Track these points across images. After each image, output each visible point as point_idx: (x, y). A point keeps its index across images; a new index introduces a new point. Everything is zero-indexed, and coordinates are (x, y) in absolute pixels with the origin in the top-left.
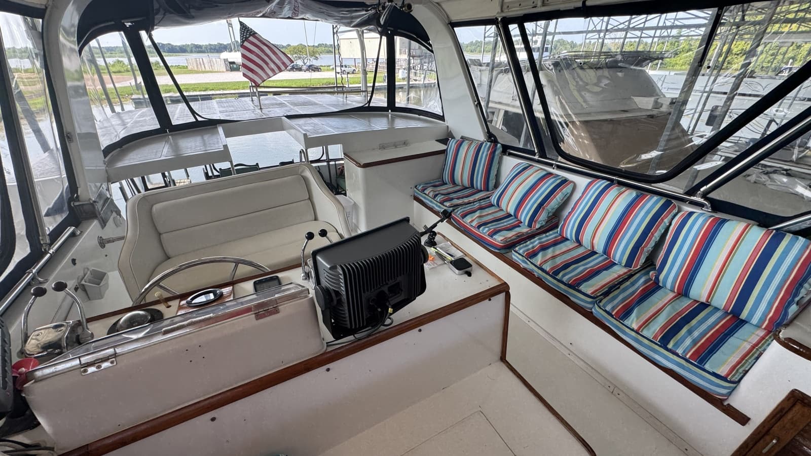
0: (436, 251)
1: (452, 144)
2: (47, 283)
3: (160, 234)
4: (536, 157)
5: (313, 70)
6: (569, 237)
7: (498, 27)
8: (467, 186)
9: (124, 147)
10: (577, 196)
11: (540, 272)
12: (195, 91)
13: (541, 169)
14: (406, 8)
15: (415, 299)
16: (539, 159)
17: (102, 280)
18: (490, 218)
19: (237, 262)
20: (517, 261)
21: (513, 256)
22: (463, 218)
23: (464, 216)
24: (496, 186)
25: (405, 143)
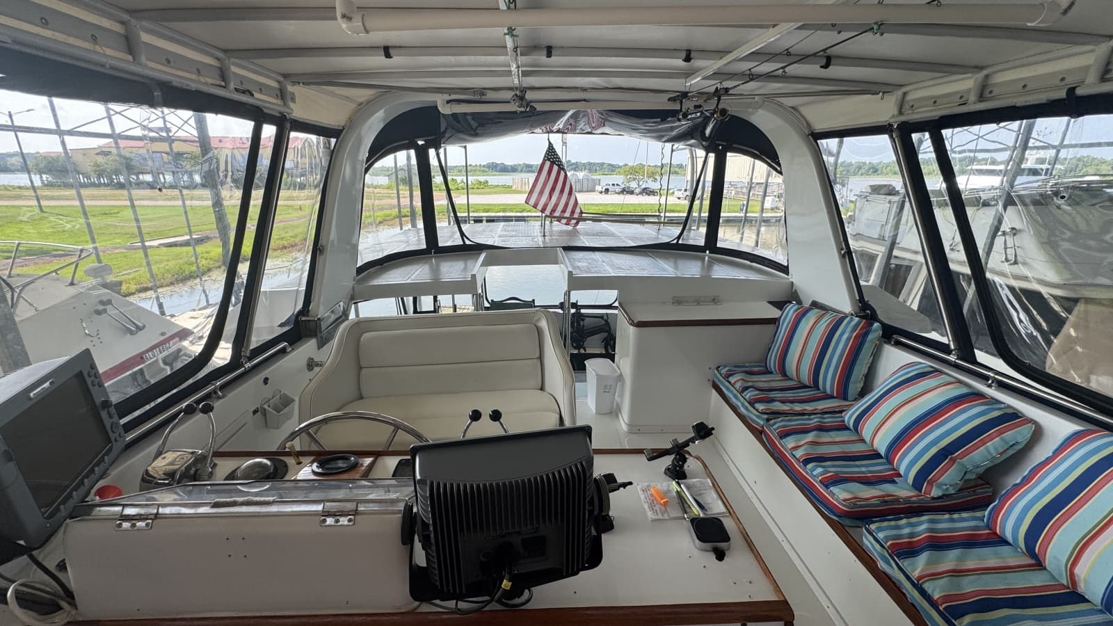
0: (679, 489)
1: (791, 310)
2: (224, 400)
3: (361, 368)
4: (952, 358)
5: (647, 194)
6: (1009, 536)
7: (891, 137)
8: (807, 383)
9: (385, 264)
10: (1043, 452)
11: (916, 594)
12: (512, 211)
13: (960, 382)
14: (718, 114)
15: (576, 573)
16: (957, 361)
17: (285, 407)
18: (835, 449)
19: (397, 427)
20: (870, 551)
21: (864, 540)
22: (781, 438)
23: (784, 434)
24: (863, 393)
25: (715, 301)
